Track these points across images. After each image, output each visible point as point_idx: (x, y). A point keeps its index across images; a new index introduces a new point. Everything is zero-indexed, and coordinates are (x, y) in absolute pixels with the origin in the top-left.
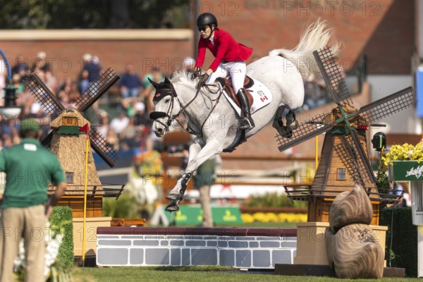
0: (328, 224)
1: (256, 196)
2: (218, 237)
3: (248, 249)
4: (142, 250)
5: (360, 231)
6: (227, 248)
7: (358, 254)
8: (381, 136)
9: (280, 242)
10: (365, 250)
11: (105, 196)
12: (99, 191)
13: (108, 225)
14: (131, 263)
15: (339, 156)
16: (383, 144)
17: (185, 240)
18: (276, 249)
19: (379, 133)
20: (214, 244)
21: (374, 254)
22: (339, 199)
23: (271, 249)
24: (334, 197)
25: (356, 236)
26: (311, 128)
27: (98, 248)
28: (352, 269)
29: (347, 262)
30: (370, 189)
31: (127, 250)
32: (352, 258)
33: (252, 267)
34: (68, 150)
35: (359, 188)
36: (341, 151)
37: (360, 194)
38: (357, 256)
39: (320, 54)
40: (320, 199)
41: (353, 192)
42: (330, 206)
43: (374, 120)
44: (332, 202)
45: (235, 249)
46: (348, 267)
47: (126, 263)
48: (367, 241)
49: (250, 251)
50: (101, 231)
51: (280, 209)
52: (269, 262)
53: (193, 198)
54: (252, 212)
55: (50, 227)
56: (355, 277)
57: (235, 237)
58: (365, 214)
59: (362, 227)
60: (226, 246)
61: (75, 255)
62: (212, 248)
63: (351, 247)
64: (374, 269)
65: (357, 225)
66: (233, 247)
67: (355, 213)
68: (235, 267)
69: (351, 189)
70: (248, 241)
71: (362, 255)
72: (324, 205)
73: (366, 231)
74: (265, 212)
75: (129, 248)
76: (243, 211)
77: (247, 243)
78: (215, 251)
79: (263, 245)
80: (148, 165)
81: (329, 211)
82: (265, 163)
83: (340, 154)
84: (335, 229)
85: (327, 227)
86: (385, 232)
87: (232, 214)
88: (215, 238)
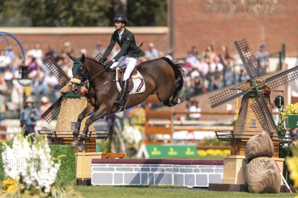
0: (244, 157)
1: (208, 138)
2: (173, 165)
3: (193, 173)
4: (122, 174)
5: (265, 162)
6: (179, 173)
7: (263, 177)
8: (280, 98)
9: (214, 169)
10: (268, 174)
11: (98, 138)
12: (93, 135)
13: (100, 157)
14: (115, 183)
15: (254, 111)
16: (281, 104)
17: (151, 168)
18: (211, 173)
19: (279, 96)
20: (170, 170)
21: (274, 177)
22: (252, 140)
23: (208, 174)
24: (248, 139)
25: (262, 165)
26: (232, 93)
27: (92, 173)
28: (259, 187)
29: (256, 182)
30: (272, 133)
31: (112, 174)
32: (259, 180)
33: (195, 186)
34: (73, 108)
35: (264, 133)
36: (255, 108)
37: (265, 136)
38: (262, 178)
39: (239, 43)
40: (239, 140)
41: (260, 136)
42: (246, 144)
43: (275, 87)
44: (247, 142)
45: (184, 174)
46: (257, 186)
47: (111, 183)
48: (269, 168)
49: (194, 175)
50: (94, 161)
51: (225, 147)
52: (207, 182)
53: (165, 139)
54: (206, 149)
55: (51, 159)
56: (261, 192)
57: (184, 166)
58: (268, 150)
59: (267, 159)
60: (178, 171)
61: (77, 177)
62: (169, 173)
63: (258, 172)
64: (274, 187)
65: (263, 158)
66: (183, 172)
67: (261, 150)
68: (184, 185)
69: (260, 133)
70: (193, 168)
71: (265, 177)
72: (241, 144)
73: (268, 162)
74: (215, 149)
75: (113, 173)
76: (199, 148)
77: (192, 169)
78: (171, 175)
79: (203, 171)
80: (137, 117)
81: (245, 148)
82: (217, 116)
83: (255, 110)
84: (249, 160)
85: (243, 159)
86: (283, 162)
87: (191, 150)
88: (171, 166)
